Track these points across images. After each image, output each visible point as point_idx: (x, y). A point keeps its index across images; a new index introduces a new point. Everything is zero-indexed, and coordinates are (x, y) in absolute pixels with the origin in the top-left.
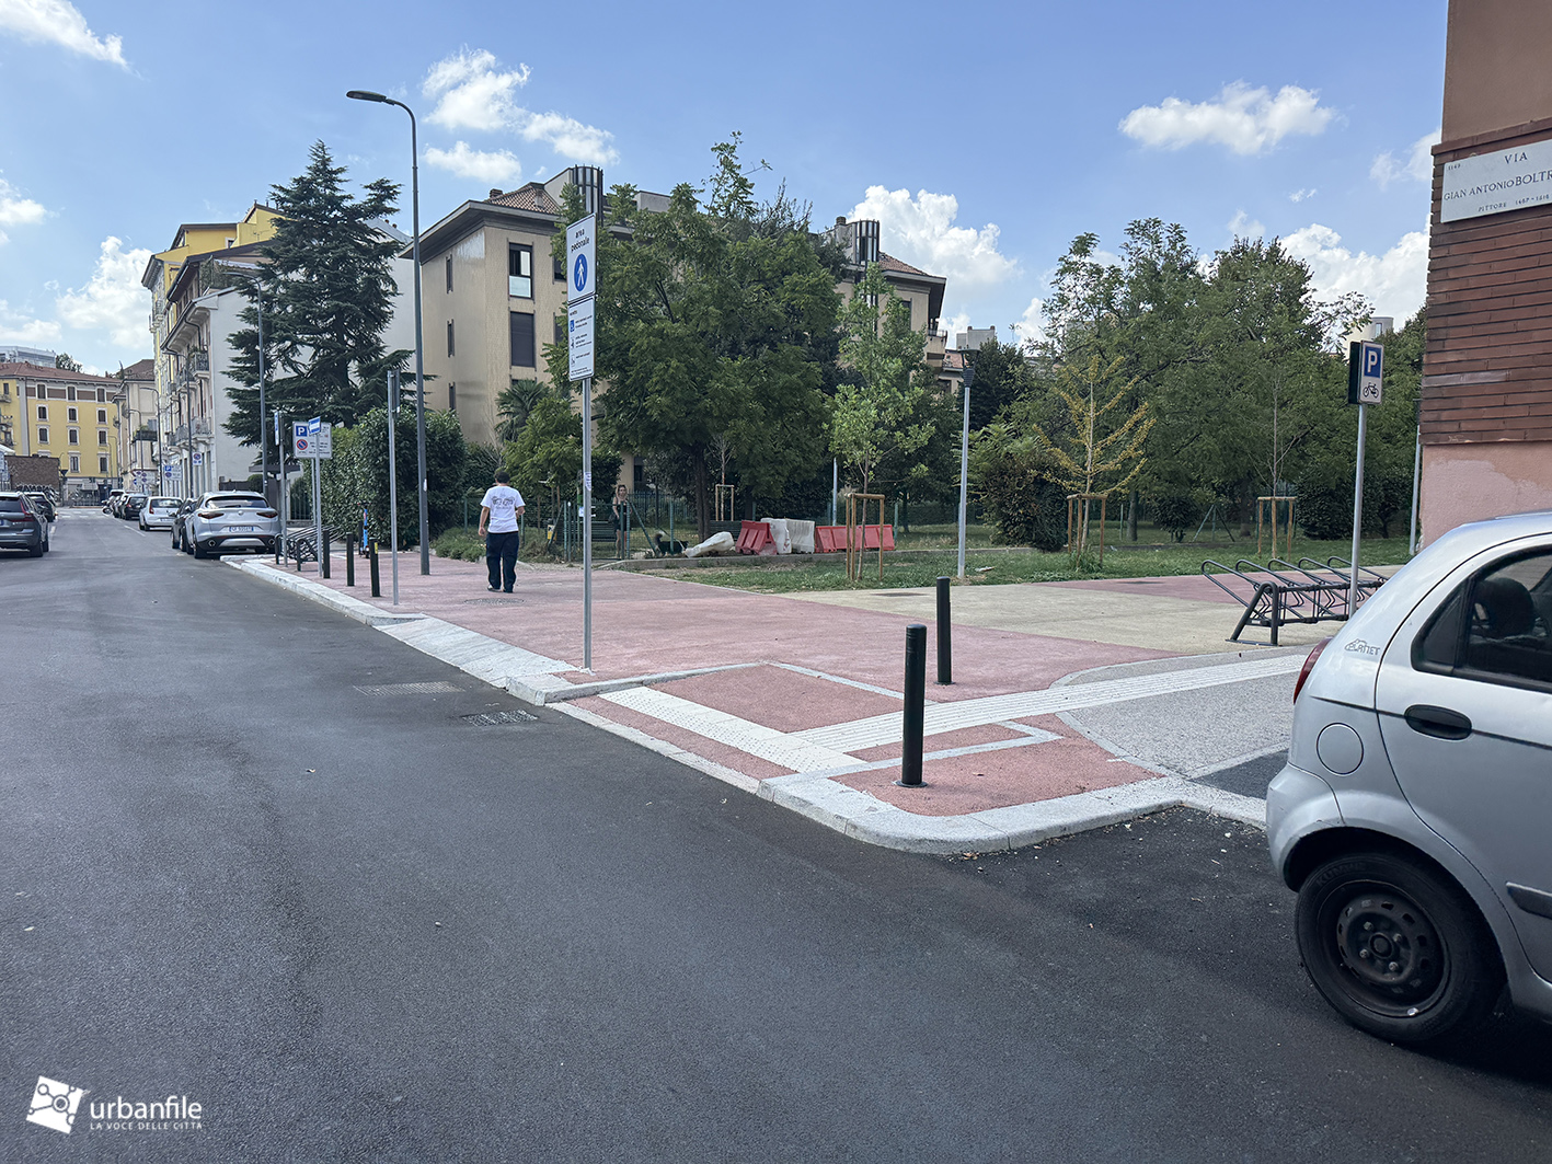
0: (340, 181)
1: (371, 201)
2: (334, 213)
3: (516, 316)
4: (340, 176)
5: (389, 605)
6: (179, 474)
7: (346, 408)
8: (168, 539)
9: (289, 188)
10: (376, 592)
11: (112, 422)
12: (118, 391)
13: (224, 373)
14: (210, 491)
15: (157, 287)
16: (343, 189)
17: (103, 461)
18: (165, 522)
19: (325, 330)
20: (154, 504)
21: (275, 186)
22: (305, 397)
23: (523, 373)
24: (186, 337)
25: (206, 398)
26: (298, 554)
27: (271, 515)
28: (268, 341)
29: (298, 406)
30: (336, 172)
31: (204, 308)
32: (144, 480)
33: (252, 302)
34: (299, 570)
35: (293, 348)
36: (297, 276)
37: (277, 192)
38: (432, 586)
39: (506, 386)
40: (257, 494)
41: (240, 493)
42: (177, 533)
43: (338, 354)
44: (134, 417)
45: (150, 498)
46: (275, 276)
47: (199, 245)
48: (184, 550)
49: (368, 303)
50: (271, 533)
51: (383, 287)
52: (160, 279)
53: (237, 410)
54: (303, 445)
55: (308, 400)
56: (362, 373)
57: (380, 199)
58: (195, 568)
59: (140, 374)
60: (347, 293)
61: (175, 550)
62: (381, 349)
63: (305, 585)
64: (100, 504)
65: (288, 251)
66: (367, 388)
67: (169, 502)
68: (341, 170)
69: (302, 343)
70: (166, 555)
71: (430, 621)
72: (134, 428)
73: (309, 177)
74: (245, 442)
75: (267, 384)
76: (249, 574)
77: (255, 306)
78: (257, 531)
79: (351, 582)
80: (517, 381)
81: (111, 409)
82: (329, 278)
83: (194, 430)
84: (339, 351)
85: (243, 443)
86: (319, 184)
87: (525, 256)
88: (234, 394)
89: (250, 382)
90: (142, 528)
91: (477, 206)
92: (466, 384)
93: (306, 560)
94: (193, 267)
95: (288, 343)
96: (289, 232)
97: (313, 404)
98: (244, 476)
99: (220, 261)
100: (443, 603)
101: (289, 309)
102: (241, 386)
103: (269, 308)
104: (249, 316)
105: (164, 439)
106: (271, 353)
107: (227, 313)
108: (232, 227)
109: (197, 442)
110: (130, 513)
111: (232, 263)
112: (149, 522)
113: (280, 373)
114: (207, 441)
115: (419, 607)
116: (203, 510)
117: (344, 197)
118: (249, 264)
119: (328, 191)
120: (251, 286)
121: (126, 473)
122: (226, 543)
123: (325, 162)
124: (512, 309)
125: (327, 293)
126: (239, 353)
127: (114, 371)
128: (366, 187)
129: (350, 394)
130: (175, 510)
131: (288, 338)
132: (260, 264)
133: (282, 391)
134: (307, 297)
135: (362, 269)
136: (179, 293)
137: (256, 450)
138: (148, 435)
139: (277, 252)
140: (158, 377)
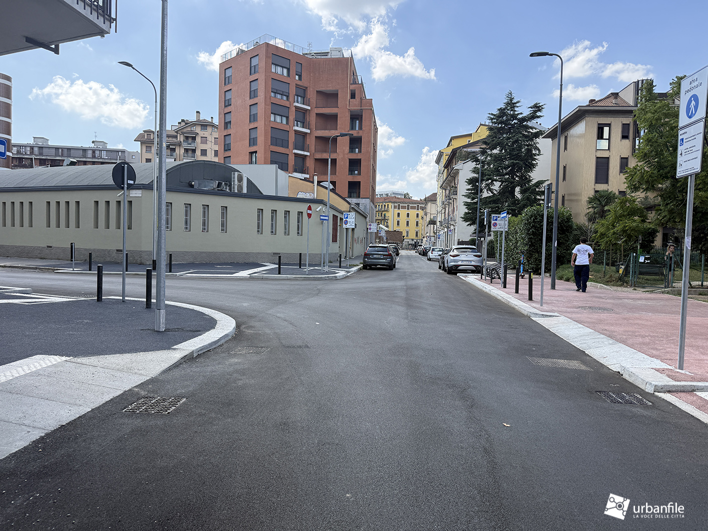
0: (517, 107)
1: (530, 114)
2: (514, 121)
3: (599, 160)
4: (517, 105)
5: (538, 306)
6: (443, 238)
7: (513, 208)
8: (437, 264)
9: (495, 114)
10: (530, 298)
11: (421, 218)
12: (423, 206)
13: (463, 195)
14: (454, 245)
15: (440, 163)
16: (518, 110)
17: (417, 232)
18: (437, 257)
19: (506, 174)
20: (433, 250)
21: (489, 114)
22: (495, 204)
23: (601, 187)
24: (449, 183)
25: (455, 207)
26: (492, 275)
27: (479, 256)
28: (482, 180)
29: (492, 208)
30: (516, 103)
31: (457, 169)
32: (430, 240)
33: (476, 165)
34: (491, 283)
35: (492, 183)
36: (495, 151)
37: (490, 116)
38: (558, 296)
39: (591, 194)
40: (474, 247)
41: (467, 246)
42: (441, 263)
43: (511, 184)
44: (428, 215)
45: (432, 248)
46: (486, 152)
47: (457, 144)
48: (443, 270)
49: (527, 160)
50: (478, 264)
51: (534, 152)
52: (442, 160)
53: (467, 211)
54: (495, 225)
55: (497, 205)
56: (522, 192)
57: (535, 112)
58: (446, 278)
59: (432, 199)
60: (517, 157)
61: (439, 270)
62: (531, 181)
63: (494, 290)
64: (414, 249)
65: (493, 141)
66: (523, 199)
67: (438, 249)
68: (518, 102)
69: (496, 180)
70: (436, 272)
71: (562, 318)
72: (428, 219)
73: (504, 107)
74: (469, 224)
75: (481, 199)
76: (469, 283)
77: (479, 166)
78: (473, 263)
79: (517, 292)
80: (598, 191)
81: (421, 213)
82: (510, 150)
83: (450, 219)
84: (512, 183)
85: (468, 225)
86: (508, 110)
87: (606, 129)
88: (467, 204)
89: (473, 199)
90: (428, 259)
91: (582, 108)
92: (569, 195)
93: (494, 278)
94: (454, 152)
95: (490, 181)
96: (494, 133)
97: (498, 207)
98: (468, 239)
99: (465, 149)
100: (567, 307)
101: (492, 166)
102: (469, 200)
103: (483, 166)
104: (475, 171)
105: (438, 224)
106: (483, 186)
107: (466, 170)
108: (470, 135)
109: (451, 225)
110: (424, 253)
111: (469, 150)
112: (431, 257)
113: (486, 194)
114: (454, 224)
115: (554, 308)
116: (451, 253)
117: (519, 114)
118: (476, 149)
119: (512, 112)
120: (477, 158)
121: (424, 237)
122: (460, 268)
123: (511, 100)
124: (597, 156)
125: (508, 158)
126: (470, 187)
127: (423, 198)
128: (529, 108)
129: (515, 202)
130: (441, 253)
131: (490, 179)
132: (481, 148)
133: (486, 202)
134: (499, 160)
135: (525, 145)
136: (448, 165)
137: (472, 228)
138: (433, 222)
139: (488, 142)
140: (438, 199)
